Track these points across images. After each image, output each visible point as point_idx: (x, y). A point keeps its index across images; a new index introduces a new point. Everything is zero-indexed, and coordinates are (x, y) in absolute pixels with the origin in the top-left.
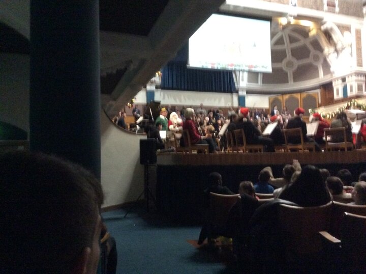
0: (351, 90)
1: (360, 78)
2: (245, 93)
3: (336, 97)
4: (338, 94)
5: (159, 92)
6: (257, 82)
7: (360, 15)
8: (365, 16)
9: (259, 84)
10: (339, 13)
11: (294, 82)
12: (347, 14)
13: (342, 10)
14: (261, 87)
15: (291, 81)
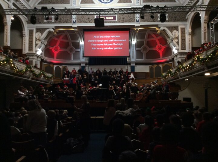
1: (183, 56)
2: (134, 65)
5: (88, 67)
6: (143, 59)
7: (184, 20)
8: (188, 20)
9: (144, 59)
10: (168, 21)
11: (163, 57)
12: (174, 21)
13: (171, 19)
14: (144, 61)
15: (161, 57)
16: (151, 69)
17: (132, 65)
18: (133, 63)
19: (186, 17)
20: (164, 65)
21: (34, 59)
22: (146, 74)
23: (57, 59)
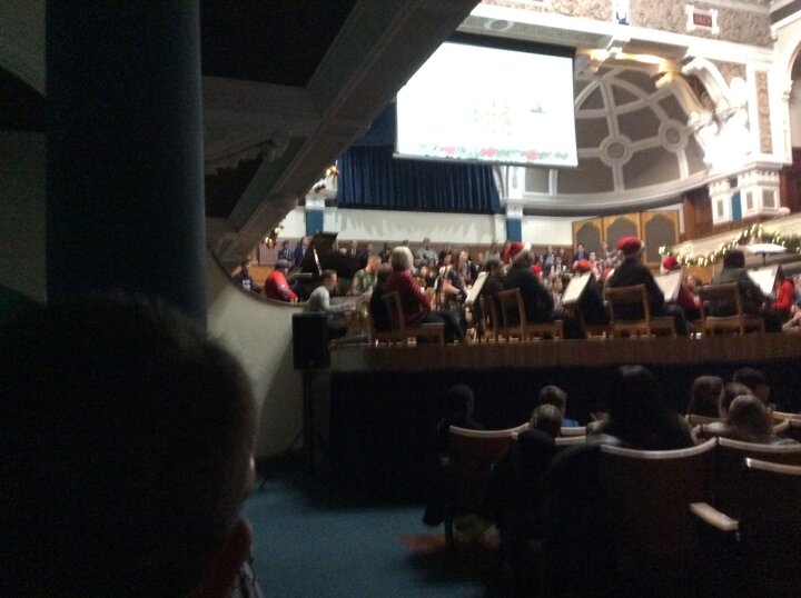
0: (750, 205)
2: (520, 214)
3: (716, 220)
4: (721, 213)
5: (333, 214)
6: (547, 190)
7: (765, 42)
8: (776, 45)
9: (551, 193)
10: (719, 38)
11: (626, 188)
12: (737, 42)
13: (727, 32)
14: (555, 201)
15: (620, 189)
17: (511, 214)
18: (515, 206)
19: (768, 31)
20: (649, 215)
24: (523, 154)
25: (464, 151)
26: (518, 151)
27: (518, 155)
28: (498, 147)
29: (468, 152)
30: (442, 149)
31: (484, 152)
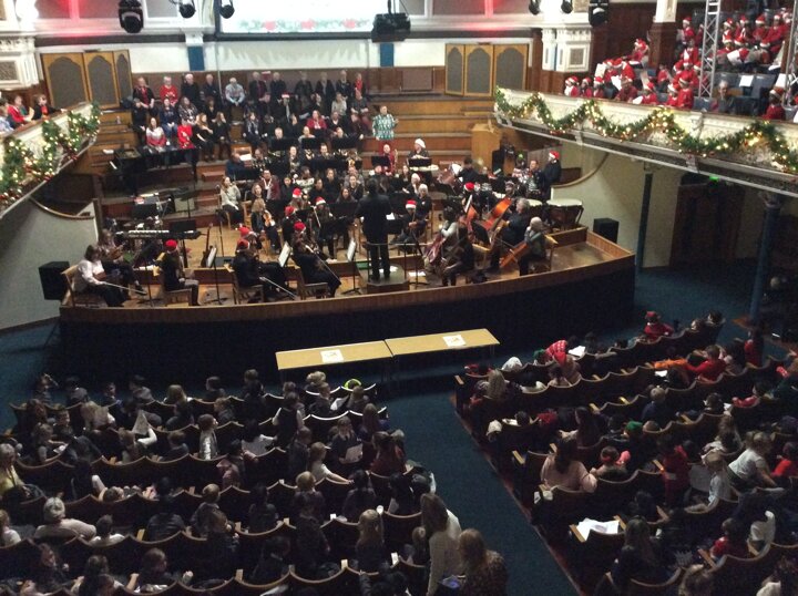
0: (561, 61)
1: (577, 37)
3: (545, 66)
4: (547, 59)
5: (213, 48)
6: (422, 13)
9: (426, 15)
11: (495, 12)
15: (489, 12)
16: (452, 55)
20: (502, 48)
21: (18, 54)
22: (435, 74)
23: (82, 17)
24: (341, 23)
25: (283, 25)
26: (336, 21)
27: (336, 25)
28: (317, 18)
29: (287, 26)
30: (263, 26)
31: (303, 25)
